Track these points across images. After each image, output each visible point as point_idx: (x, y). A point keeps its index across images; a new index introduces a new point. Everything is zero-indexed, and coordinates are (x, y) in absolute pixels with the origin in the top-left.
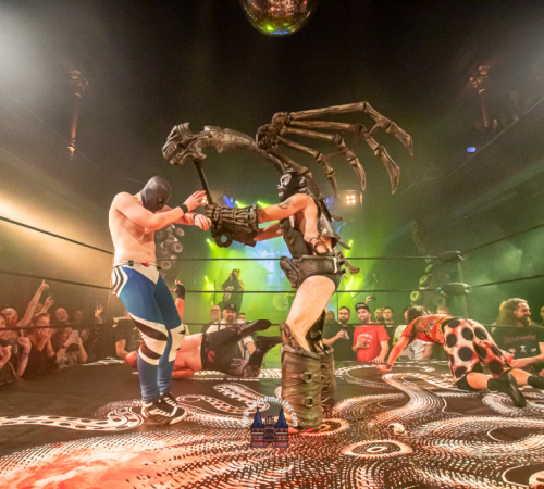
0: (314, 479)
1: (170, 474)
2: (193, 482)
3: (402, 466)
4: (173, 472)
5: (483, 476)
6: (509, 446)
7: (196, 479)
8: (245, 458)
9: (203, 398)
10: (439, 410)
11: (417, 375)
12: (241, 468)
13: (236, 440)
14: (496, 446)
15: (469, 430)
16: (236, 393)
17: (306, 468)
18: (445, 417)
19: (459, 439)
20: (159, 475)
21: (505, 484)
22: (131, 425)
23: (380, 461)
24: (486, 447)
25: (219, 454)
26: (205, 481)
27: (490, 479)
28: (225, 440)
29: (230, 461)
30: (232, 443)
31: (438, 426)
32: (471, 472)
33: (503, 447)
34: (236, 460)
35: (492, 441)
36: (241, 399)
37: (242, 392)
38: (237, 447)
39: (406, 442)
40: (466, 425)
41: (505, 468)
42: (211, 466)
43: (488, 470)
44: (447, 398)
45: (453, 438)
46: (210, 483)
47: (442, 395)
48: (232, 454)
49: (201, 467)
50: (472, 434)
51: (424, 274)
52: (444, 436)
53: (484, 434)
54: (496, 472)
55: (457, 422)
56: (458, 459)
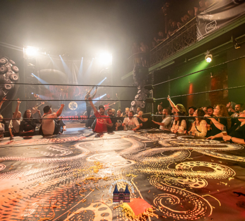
1: (28, 188)
2: (41, 190)
4: (29, 187)
5: (161, 168)
6: (168, 157)
8: (65, 175)
9: (39, 152)
10: (143, 147)
12: (64, 180)
13: (59, 168)
14: (164, 158)
15: (155, 153)
16: (55, 148)
18: (146, 149)
19: (152, 156)
20: (22, 189)
21: (168, 170)
23: (124, 168)
24: (161, 158)
25: (52, 175)
26: (48, 188)
27: (163, 169)
28: (54, 169)
29: (59, 177)
30: (57, 170)
31: (144, 153)
32: (157, 167)
33: (166, 157)
34: (61, 177)
35: (163, 156)
36: (58, 150)
37: (58, 148)
38: (60, 171)
39: (133, 160)
40: (154, 151)
41: (167, 165)
42: (49, 181)
43: (162, 166)
44: (146, 143)
45: (150, 156)
46: (50, 189)
47: (144, 142)
48: (58, 174)
50: (158, 154)
51: (137, 94)
52: (146, 156)
53: (160, 154)
54: (165, 166)
55: (150, 150)
56: (152, 163)
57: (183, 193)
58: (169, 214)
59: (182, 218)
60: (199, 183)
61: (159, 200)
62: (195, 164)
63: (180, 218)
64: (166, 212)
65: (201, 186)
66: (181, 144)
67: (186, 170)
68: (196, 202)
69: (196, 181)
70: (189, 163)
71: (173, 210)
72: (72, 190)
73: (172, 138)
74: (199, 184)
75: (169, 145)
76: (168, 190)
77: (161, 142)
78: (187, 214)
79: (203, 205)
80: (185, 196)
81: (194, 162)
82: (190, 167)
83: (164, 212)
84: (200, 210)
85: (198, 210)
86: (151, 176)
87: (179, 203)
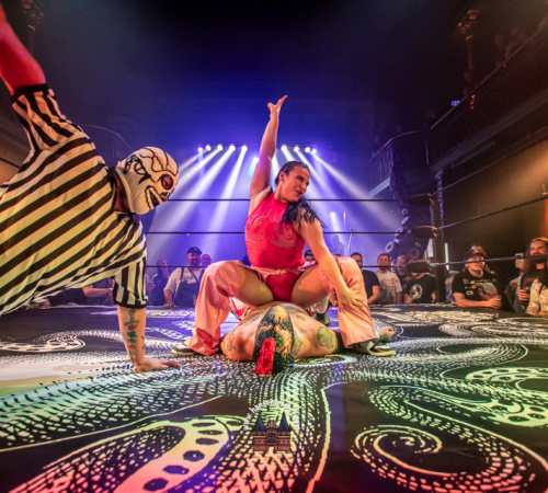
0: (244, 380)
2: (113, 384)
3: (340, 370)
4: (95, 377)
5: (421, 375)
6: (455, 356)
7: (117, 382)
9: (157, 330)
11: (383, 314)
12: (170, 375)
14: (442, 356)
15: (419, 347)
17: (239, 374)
18: (399, 339)
21: (440, 379)
22: (70, 347)
23: (320, 367)
24: (431, 357)
26: (126, 383)
27: (427, 376)
32: (410, 372)
33: (448, 357)
35: (439, 353)
40: (417, 344)
41: (440, 372)
42: (138, 374)
43: (428, 371)
44: (405, 327)
47: (401, 325)
49: (127, 374)
50: (421, 349)
53: (433, 349)
54: (435, 372)
55: (410, 342)
57: (462, 432)
58: (387, 472)
59: (429, 488)
60: (531, 415)
61: (375, 437)
62: (533, 373)
63: (419, 488)
64: (379, 465)
65: (533, 423)
66: (506, 332)
67: (497, 384)
68: (499, 456)
69: (522, 410)
70: (513, 370)
71: (405, 465)
72: (171, 392)
73: (482, 321)
74: (528, 417)
75: (468, 333)
76: (415, 420)
77: (446, 328)
78: (449, 481)
79: (523, 468)
80: (466, 439)
81: (533, 370)
82: (513, 378)
83: (373, 465)
84: (504, 479)
85: (496, 478)
86: (382, 387)
87: (436, 451)
